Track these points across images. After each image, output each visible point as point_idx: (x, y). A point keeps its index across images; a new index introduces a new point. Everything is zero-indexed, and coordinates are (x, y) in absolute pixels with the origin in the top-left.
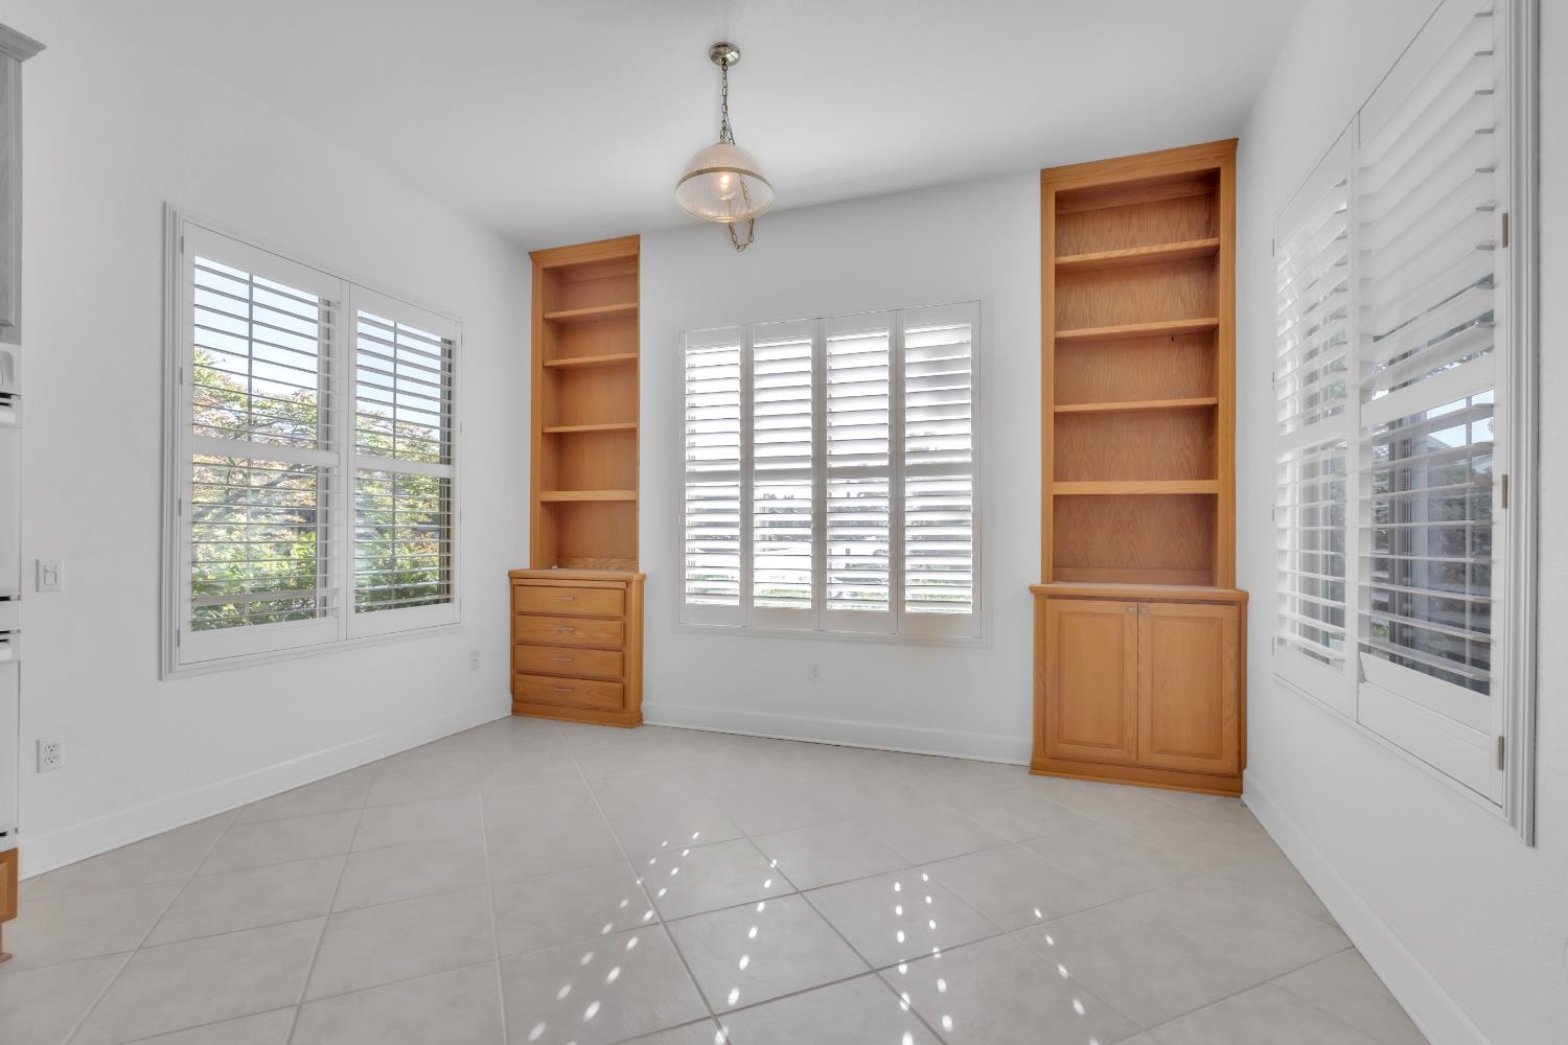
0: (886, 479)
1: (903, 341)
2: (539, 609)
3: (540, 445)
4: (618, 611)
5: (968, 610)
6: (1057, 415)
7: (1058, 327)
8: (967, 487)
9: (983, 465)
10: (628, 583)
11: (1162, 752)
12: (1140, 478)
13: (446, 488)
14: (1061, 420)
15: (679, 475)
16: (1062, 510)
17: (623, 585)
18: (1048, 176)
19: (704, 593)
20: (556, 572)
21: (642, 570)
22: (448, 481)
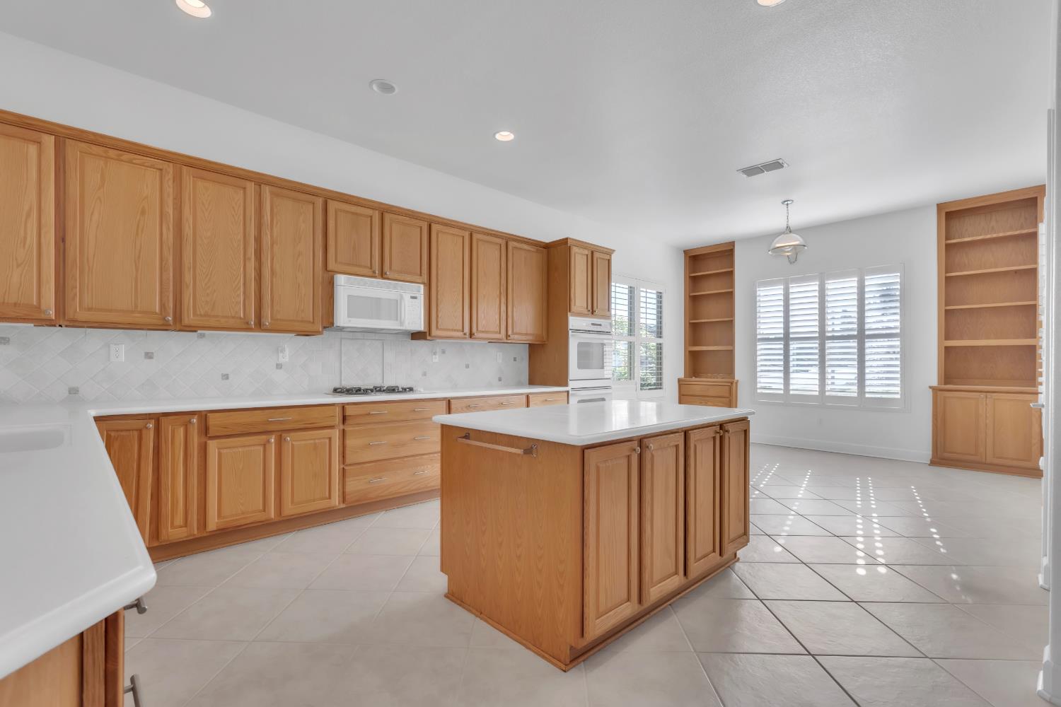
0: (856, 340)
1: (864, 283)
2: (691, 393)
3: (688, 329)
4: (727, 395)
5: (898, 396)
6: (946, 311)
7: (947, 272)
8: (898, 343)
9: (905, 334)
10: (732, 383)
11: (997, 458)
12: (997, 338)
13: (659, 347)
14: (948, 313)
15: (754, 340)
16: (949, 355)
17: (730, 384)
18: (940, 207)
19: (765, 388)
20: (694, 379)
21: (736, 378)
22: (660, 344)
